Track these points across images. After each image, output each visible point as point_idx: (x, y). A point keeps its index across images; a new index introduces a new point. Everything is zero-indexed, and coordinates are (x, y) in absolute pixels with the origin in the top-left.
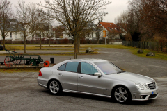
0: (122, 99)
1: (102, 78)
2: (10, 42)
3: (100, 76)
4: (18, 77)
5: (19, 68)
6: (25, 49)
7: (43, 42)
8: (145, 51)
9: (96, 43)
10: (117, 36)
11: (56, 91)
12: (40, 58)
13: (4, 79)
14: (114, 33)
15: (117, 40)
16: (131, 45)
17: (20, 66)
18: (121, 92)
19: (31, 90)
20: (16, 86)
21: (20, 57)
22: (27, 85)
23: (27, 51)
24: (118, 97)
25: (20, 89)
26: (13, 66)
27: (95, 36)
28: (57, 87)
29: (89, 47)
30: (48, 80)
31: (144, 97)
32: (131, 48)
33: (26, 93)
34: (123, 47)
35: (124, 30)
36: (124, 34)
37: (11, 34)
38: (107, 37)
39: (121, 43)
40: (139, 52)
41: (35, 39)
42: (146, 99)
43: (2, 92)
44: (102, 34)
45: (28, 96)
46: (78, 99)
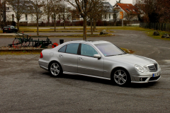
0: (121, 82)
1: (102, 60)
2: (25, 24)
3: (99, 58)
4: (24, 59)
5: (27, 51)
6: (38, 31)
7: (58, 24)
8: (161, 33)
9: (113, 25)
10: (135, 18)
11: (57, 73)
12: (48, 40)
13: (10, 61)
14: (132, 14)
15: (135, 22)
16: (149, 27)
17: (28, 48)
18: (120, 74)
19: (33, 73)
20: (19, 69)
21: (28, 39)
22: (30, 67)
23: (40, 34)
24: (117, 79)
25: (22, 71)
26: (22, 49)
27: (112, 18)
28: (58, 69)
29: (104, 29)
30: (48, 62)
31: (144, 79)
32: (148, 30)
33: (27, 75)
34: (141, 29)
35: (142, 12)
36: (142, 16)
37: (26, 17)
38: (124, 19)
39: (138, 24)
40: (155, 34)
41: (51, 21)
42: (146, 81)
43: (4, 74)
44: (119, 16)
45: (28, 78)
46: (77, 82)
